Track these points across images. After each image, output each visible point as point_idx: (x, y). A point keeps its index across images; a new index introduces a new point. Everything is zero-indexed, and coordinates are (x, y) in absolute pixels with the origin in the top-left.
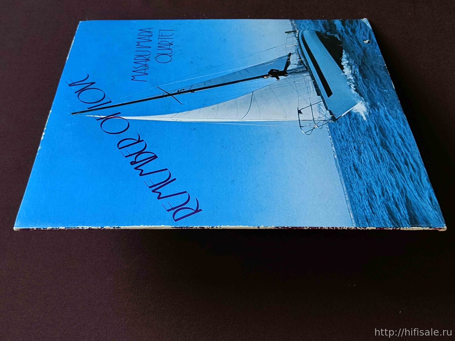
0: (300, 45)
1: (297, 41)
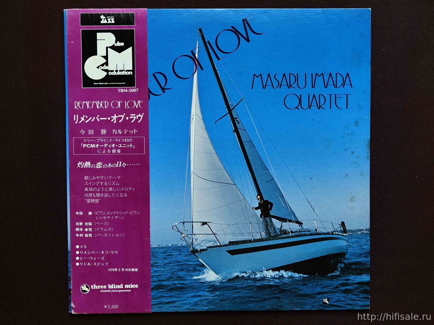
0: (318, 234)
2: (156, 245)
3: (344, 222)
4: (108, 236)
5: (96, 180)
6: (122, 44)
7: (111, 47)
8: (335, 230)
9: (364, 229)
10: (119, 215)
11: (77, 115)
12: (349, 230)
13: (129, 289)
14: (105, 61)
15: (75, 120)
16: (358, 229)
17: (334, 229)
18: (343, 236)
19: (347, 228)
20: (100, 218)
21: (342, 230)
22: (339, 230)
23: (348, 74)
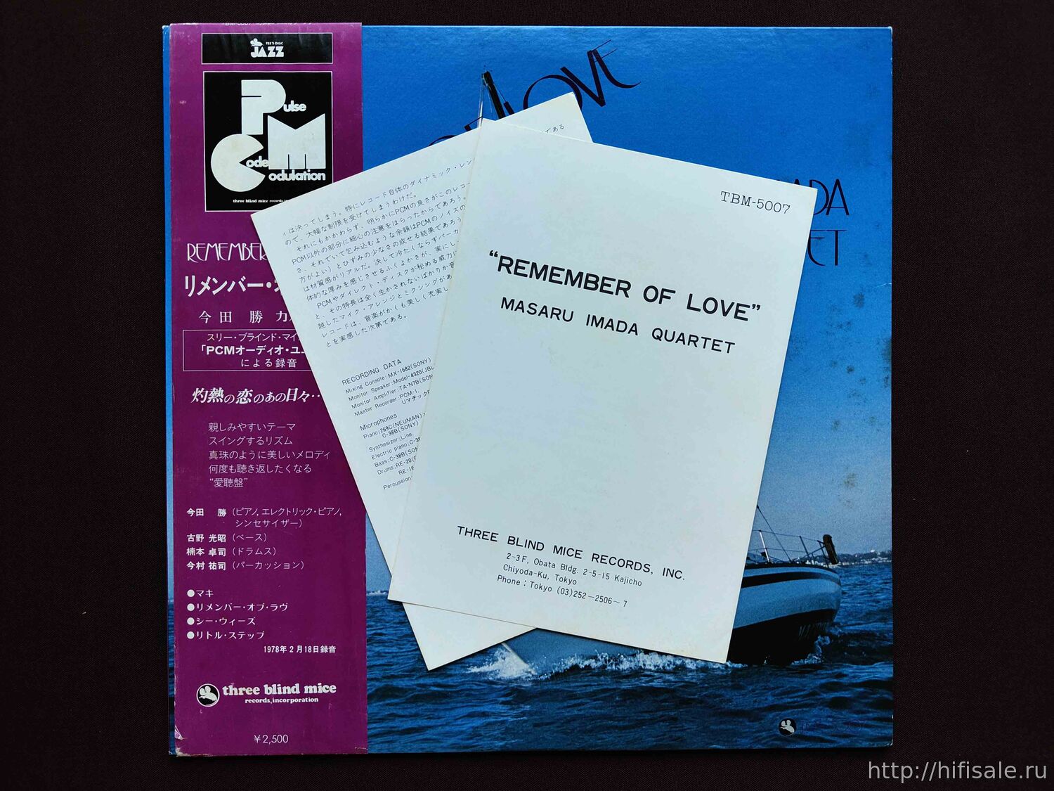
0: (770, 565)
1: (788, 560)
2: (379, 591)
3: (831, 537)
4: (264, 567)
5: (237, 433)
6: (302, 107)
7: (275, 115)
8: (808, 555)
9: (879, 554)
10: (291, 517)
11: (193, 277)
12: (843, 555)
13: (313, 696)
14: (261, 147)
15: (187, 287)
16: (864, 552)
17: (807, 552)
18: (828, 569)
19: (838, 551)
20: (245, 524)
21: (824, 556)
22: (819, 556)
23: (838, 183)
